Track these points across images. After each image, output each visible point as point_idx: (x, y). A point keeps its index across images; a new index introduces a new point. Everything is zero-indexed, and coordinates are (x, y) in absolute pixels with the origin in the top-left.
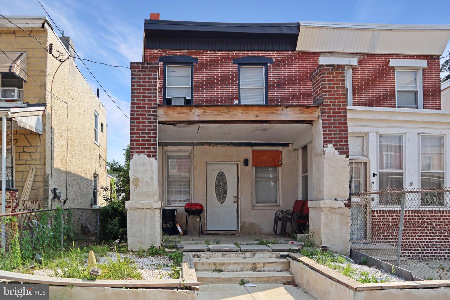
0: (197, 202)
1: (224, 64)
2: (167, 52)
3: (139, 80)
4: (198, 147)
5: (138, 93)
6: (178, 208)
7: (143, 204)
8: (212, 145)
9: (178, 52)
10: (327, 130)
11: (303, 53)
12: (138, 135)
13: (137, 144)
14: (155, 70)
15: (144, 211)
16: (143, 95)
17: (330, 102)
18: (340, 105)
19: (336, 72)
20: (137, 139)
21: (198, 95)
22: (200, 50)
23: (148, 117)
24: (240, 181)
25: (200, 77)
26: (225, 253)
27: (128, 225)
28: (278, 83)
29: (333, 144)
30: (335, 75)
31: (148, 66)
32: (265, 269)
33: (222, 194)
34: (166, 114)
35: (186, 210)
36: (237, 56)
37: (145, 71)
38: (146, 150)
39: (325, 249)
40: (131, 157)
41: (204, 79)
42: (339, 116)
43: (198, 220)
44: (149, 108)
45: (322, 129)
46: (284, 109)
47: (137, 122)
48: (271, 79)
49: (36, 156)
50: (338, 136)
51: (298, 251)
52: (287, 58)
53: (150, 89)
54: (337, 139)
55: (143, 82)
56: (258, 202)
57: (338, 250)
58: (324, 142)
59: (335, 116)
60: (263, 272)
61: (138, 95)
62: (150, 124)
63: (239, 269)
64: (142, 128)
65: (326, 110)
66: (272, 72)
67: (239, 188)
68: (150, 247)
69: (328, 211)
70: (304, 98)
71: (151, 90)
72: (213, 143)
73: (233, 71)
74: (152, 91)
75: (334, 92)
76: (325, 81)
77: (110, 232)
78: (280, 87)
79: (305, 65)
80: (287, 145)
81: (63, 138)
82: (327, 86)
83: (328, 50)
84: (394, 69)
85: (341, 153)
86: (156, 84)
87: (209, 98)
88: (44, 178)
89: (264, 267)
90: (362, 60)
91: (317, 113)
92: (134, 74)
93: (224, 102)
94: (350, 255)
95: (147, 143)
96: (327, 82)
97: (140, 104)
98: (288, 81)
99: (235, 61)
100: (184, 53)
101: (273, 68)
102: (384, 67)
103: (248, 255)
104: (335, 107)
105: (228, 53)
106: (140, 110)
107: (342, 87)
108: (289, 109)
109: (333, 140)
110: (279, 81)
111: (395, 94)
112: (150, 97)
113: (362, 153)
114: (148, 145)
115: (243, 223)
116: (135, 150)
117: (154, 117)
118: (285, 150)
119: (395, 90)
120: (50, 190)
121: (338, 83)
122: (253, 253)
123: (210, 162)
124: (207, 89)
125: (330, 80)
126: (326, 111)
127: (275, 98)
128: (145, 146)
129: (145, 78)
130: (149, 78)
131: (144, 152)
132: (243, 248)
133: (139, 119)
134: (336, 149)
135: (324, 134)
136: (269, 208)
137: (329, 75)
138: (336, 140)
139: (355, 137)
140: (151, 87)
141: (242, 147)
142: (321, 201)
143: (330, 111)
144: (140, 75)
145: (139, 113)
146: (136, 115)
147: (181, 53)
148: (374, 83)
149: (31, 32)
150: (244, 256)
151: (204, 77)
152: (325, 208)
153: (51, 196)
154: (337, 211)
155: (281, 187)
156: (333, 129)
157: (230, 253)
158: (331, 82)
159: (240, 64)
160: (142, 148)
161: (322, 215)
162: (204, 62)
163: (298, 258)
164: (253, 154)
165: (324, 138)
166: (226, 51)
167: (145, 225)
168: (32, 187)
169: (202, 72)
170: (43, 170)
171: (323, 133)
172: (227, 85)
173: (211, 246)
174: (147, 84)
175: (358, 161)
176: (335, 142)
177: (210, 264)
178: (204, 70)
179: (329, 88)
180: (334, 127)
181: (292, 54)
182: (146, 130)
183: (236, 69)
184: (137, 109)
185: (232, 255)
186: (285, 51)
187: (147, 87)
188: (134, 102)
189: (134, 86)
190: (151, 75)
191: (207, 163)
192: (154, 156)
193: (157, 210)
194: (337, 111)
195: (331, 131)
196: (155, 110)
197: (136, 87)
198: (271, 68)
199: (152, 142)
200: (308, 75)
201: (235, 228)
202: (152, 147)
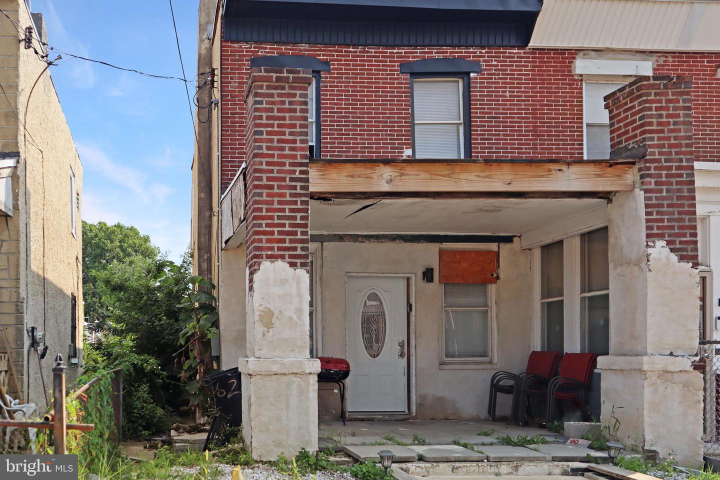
1: (382, 74)
2: (266, 48)
3: (271, 106)
4: (332, 244)
5: (268, 133)
7: (283, 365)
8: (360, 239)
9: (289, 49)
10: (655, 212)
11: (542, 50)
12: (270, 221)
13: (268, 241)
14: (303, 85)
15: (285, 378)
16: (279, 137)
17: (660, 153)
18: (681, 160)
19: (673, 90)
20: (268, 229)
21: (330, 139)
22: (334, 45)
23: (290, 184)
24: (416, 313)
25: (334, 100)
26: (458, 464)
27: (252, 408)
28: (491, 113)
29: (666, 241)
30: (671, 97)
31: (289, 77)
33: (374, 339)
34: (323, 177)
36: (409, 57)
37: (283, 88)
38: (287, 253)
39: (651, 456)
40: (257, 267)
41: (341, 104)
42: (677, 183)
43: (336, 391)
44: (291, 164)
45: (643, 210)
46: (564, 168)
47: (268, 195)
48: (476, 104)
50: (676, 224)
51: (609, 461)
52: (510, 61)
53: (294, 126)
54: (674, 229)
55: (279, 110)
56: (450, 354)
58: (648, 236)
59: (671, 184)
61: (268, 137)
62: (295, 199)
64: (279, 206)
65: (652, 169)
66: (479, 91)
67: (412, 327)
68: (298, 454)
69: (658, 377)
70: (544, 144)
71: (296, 128)
72: (362, 236)
73: (401, 88)
74: (298, 130)
75: (668, 133)
76: (650, 109)
78: (495, 122)
79: (547, 75)
80: (509, 240)
81: (38, 224)
82: (654, 120)
83: (593, 45)
85: (682, 258)
86: (305, 115)
87: (353, 143)
88: (17, 306)
90: (662, 65)
91: (631, 176)
92: (261, 93)
93: (384, 152)
95: (289, 237)
96: (654, 112)
97: (273, 156)
98: (511, 109)
99: (405, 67)
100: (302, 50)
101: (481, 83)
102: (705, 79)
103: (505, 468)
104: (671, 164)
105: (390, 51)
106: (273, 170)
108: (574, 169)
109: (666, 231)
110: (493, 109)
112: (294, 141)
114: (291, 241)
115: (422, 398)
116: (264, 253)
117: (303, 184)
118: (505, 249)
120: (25, 332)
121: (676, 114)
122: (515, 463)
123: (355, 274)
124: (349, 126)
125: (660, 109)
126: (652, 171)
127: (485, 144)
128: (284, 245)
129: (283, 103)
130: (291, 103)
131: (282, 257)
132: (483, 452)
133: (272, 187)
134: (672, 250)
135: (647, 221)
136: (470, 367)
137: (658, 98)
138: (673, 231)
140: (296, 122)
141: (419, 243)
142: (645, 358)
143: (660, 172)
144: (272, 96)
145: (271, 175)
146: (265, 180)
147: (296, 50)
150: (497, 471)
151: (342, 100)
152: (651, 372)
153: (27, 342)
154: (677, 377)
155: (494, 325)
156: (665, 209)
157: (466, 465)
158: (662, 112)
159: (414, 75)
160: (279, 249)
161: (645, 385)
162: (341, 69)
164: (441, 257)
165: (648, 228)
166: (387, 46)
167: (287, 406)
169: (338, 91)
170: (14, 290)
171: (645, 217)
172: (389, 118)
174: (287, 115)
176: (669, 235)
178: (341, 87)
179: (659, 124)
180: (669, 206)
181: (520, 53)
182: (287, 210)
183: (406, 83)
184: (268, 167)
185: (472, 469)
186: (505, 47)
187: (288, 122)
188: (261, 151)
189: (261, 118)
190: (294, 95)
191: (349, 275)
192: (303, 265)
193: (312, 376)
194: (674, 172)
195: (662, 213)
196: (305, 168)
197: (264, 121)
198: (477, 83)
199: (299, 237)
200: (551, 97)
201: (403, 408)
202: (299, 246)
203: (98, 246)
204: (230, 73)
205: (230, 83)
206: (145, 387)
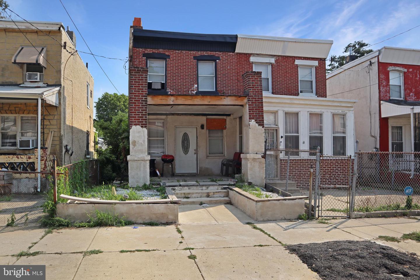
0: (170, 154)
1: (188, 60)
2: (148, 50)
3: (136, 78)
4: (170, 116)
5: (135, 87)
6: (156, 158)
7: (139, 157)
8: (179, 115)
9: (156, 51)
10: (251, 111)
11: (240, 54)
12: (135, 114)
13: (134, 119)
15: (139, 161)
16: (138, 88)
17: (253, 94)
18: (259, 96)
19: (257, 76)
20: (134, 116)
22: (171, 50)
23: (141, 102)
25: (171, 68)
26: (190, 187)
27: (129, 171)
29: (255, 120)
30: (256, 78)
31: (141, 70)
32: (214, 196)
33: (186, 148)
34: (153, 99)
35: (163, 160)
36: (196, 54)
37: (139, 73)
38: (140, 123)
39: (250, 184)
40: (131, 128)
42: (258, 103)
43: (170, 166)
44: (142, 96)
45: (248, 111)
46: (226, 97)
47: (134, 105)
48: (219, 70)
49: (54, 122)
51: (234, 185)
52: (229, 57)
53: (143, 84)
54: (257, 116)
55: (138, 80)
56: (210, 154)
57: (258, 184)
58: (249, 118)
59: (256, 103)
60: (213, 198)
62: (143, 107)
63: (199, 196)
64: (138, 109)
66: (219, 66)
67: (198, 144)
68: (143, 185)
69: (252, 160)
72: (180, 114)
75: (255, 88)
76: (250, 81)
77: (106, 175)
78: (225, 76)
79: (241, 62)
80: (229, 115)
81: (70, 107)
82: (251, 84)
83: (256, 53)
84: (298, 66)
85: (259, 125)
86: (146, 81)
88: (60, 138)
89: (213, 195)
90: (278, 60)
91: (246, 100)
92: (132, 74)
94: (265, 187)
95: (141, 118)
96: (251, 82)
97: (136, 93)
98: (230, 72)
99: (195, 58)
100: (160, 51)
102: (291, 65)
103: (204, 188)
104: (256, 97)
105: (190, 52)
106: (136, 98)
107: (260, 85)
108: (229, 98)
110: (224, 72)
111: (298, 82)
112: (143, 89)
113: (274, 123)
114: (142, 120)
115: (201, 168)
116: (133, 123)
117: (145, 102)
118: (228, 119)
119: (298, 80)
120: (63, 147)
121: (258, 82)
122: (207, 186)
123: (178, 126)
125: (253, 81)
126: (251, 99)
128: (139, 121)
129: (139, 77)
130: (142, 77)
131: (139, 124)
132: (201, 183)
133: (136, 103)
134: (256, 123)
135: (249, 114)
136: (218, 157)
137: (252, 78)
139: (270, 113)
141: (199, 116)
142: (248, 155)
143: (253, 99)
144: (136, 75)
146: (133, 101)
147: (158, 51)
148: (285, 75)
149: (49, 33)
150: (202, 189)
151: (174, 68)
152: (250, 159)
153: (64, 150)
154: (257, 160)
155: (225, 143)
157: (193, 187)
159: (198, 60)
160: (138, 122)
161: (248, 163)
162: (174, 58)
163: (233, 189)
164: (207, 121)
165: (249, 116)
167: (140, 170)
168: (52, 144)
169: (172, 65)
170: (59, 132)
172: (190, 74)
173: (182, 183)
174: (140, 81)
175: (272, 128)
176: (256, 118)
177: (181, 194)
178: (174, 64)
179: (253, 85)
180: (255, 109)
181: (233, 54)
182: (140, 110)
183: (195, 63)
184: (134, 97)
185: (195, 188)
186: (228, 52)
187: (141, 83)
188: (132, 92)
189: (132, 82)
190: (143, 75)
191: (176, 127)
192: (145, 127)
193: (147, 161)
194: (257, 99)
195: (254, 112)
196: (146, 97)
197: (134, 83)
198: (219, 63)
199: (144, 118)
200: (243, 69)
201: (195, 172)
202: (144, 121)
203: (113, 104)
204: (136, 58)
205: (135, 62)
206: (110, 166)
